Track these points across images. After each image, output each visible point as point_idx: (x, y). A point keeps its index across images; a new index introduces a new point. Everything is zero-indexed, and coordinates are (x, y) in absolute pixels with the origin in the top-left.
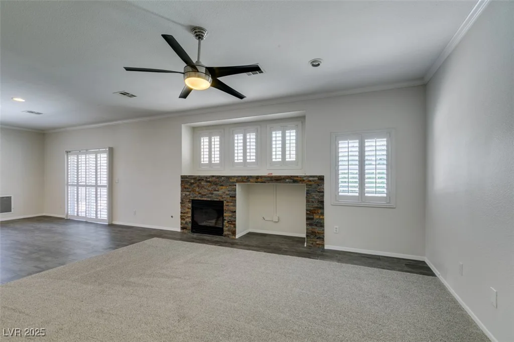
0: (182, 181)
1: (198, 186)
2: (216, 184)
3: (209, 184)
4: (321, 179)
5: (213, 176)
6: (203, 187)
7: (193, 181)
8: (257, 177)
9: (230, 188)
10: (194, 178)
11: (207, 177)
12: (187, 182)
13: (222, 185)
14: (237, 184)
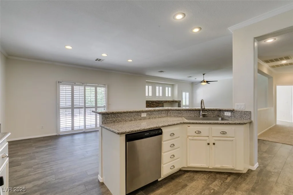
0: (146, 103)
1: (152, 104)
2: (158, 104)
3: (156, 103)
4: (180, 101)
5: (157, 101)
6: (154, 105)
7: (151, 103)
8: (169, 101)
9: (162, 105)
10: (151, 101)
11: (155, 101)
12: (149, 103)
13: (160, 104)
14: (164, 103)
